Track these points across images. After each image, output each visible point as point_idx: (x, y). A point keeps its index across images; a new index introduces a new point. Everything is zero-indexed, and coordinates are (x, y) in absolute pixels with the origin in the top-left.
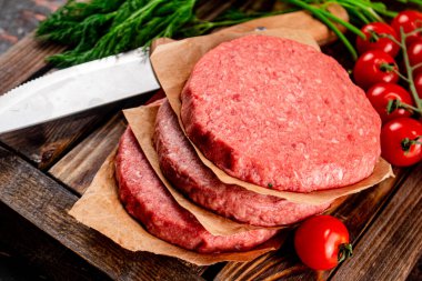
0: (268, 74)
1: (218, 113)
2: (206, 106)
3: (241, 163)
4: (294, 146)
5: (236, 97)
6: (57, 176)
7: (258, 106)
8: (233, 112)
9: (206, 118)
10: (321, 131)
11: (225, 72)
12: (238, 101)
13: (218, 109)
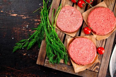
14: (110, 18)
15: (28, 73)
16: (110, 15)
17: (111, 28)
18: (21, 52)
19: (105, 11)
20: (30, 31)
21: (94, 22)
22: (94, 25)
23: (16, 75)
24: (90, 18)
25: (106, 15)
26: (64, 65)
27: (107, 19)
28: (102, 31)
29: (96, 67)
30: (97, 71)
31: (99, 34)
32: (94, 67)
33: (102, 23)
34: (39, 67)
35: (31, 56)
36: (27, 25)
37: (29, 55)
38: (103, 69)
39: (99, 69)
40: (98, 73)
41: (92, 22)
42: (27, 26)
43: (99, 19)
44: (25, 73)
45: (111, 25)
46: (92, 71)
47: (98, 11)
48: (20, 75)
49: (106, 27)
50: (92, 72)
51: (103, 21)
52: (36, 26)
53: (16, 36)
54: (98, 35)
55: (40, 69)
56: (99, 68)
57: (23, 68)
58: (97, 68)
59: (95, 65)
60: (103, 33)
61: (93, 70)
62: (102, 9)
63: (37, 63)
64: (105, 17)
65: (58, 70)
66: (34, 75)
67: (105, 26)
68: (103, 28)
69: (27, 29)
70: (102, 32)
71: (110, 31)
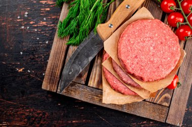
0: (141, 42)
1: (134, 65)
2: (129, 65)
3: (146, 80)
4: (158, 67)
5: (136, 57)
6: (91, 86)
7: (143, 57)
8: (137, 63)
9: (131, 69)
10: (164, 57)
11: (129, 48)
12: (137, 58)
13: (133, 64)
14: (166, 39)
15: (28, 108)
16: (165, 32)
17: (174, 60)
18: (13, 65)
19: (152, 26)
20: (32, 23)
21: (134, 56)
22: (135, 63)
23: (3, 111)
24: (123, 49)
25: (157, 35)
26: (97, 90)
27: (162, 43)
28: (154, 72)
29: (164, 96)
30: (167, 105)
31: (151, 80)
32: (161, 96)
33: (151, 53)
34: (49, 95)
35: (33, 74)
36: (26, 11)
37: (29, 71)
38: (180, 100)
39: (170, 100)
40: (169, 107)
41: (129, 57)
42: (27, 13)
43: (143, 47)
44: (21, 107)
45: (172, 54)
46: (156, 104)
47: (138, 28)
48: (12, 110)
49: (163, 60)
50: (155, 106)
51: (152, 48)
52: (43, 13)
53: (5, 33)
54: (149, 81)
55: (50, 99)
56: (170, 97)
57: (17, 96)
58: (166, 98)
59: (161, 92)
60: (159, 76)
61: (158, 103)
62: (145, 24)
63: (43, 87)
64: (155, 39)
65: (85, 100)
66: (39, 112)
67: (159, 59)
68: (156, 65)
69: (26, 19)
70: (156, 74)
71: (173, 68)
